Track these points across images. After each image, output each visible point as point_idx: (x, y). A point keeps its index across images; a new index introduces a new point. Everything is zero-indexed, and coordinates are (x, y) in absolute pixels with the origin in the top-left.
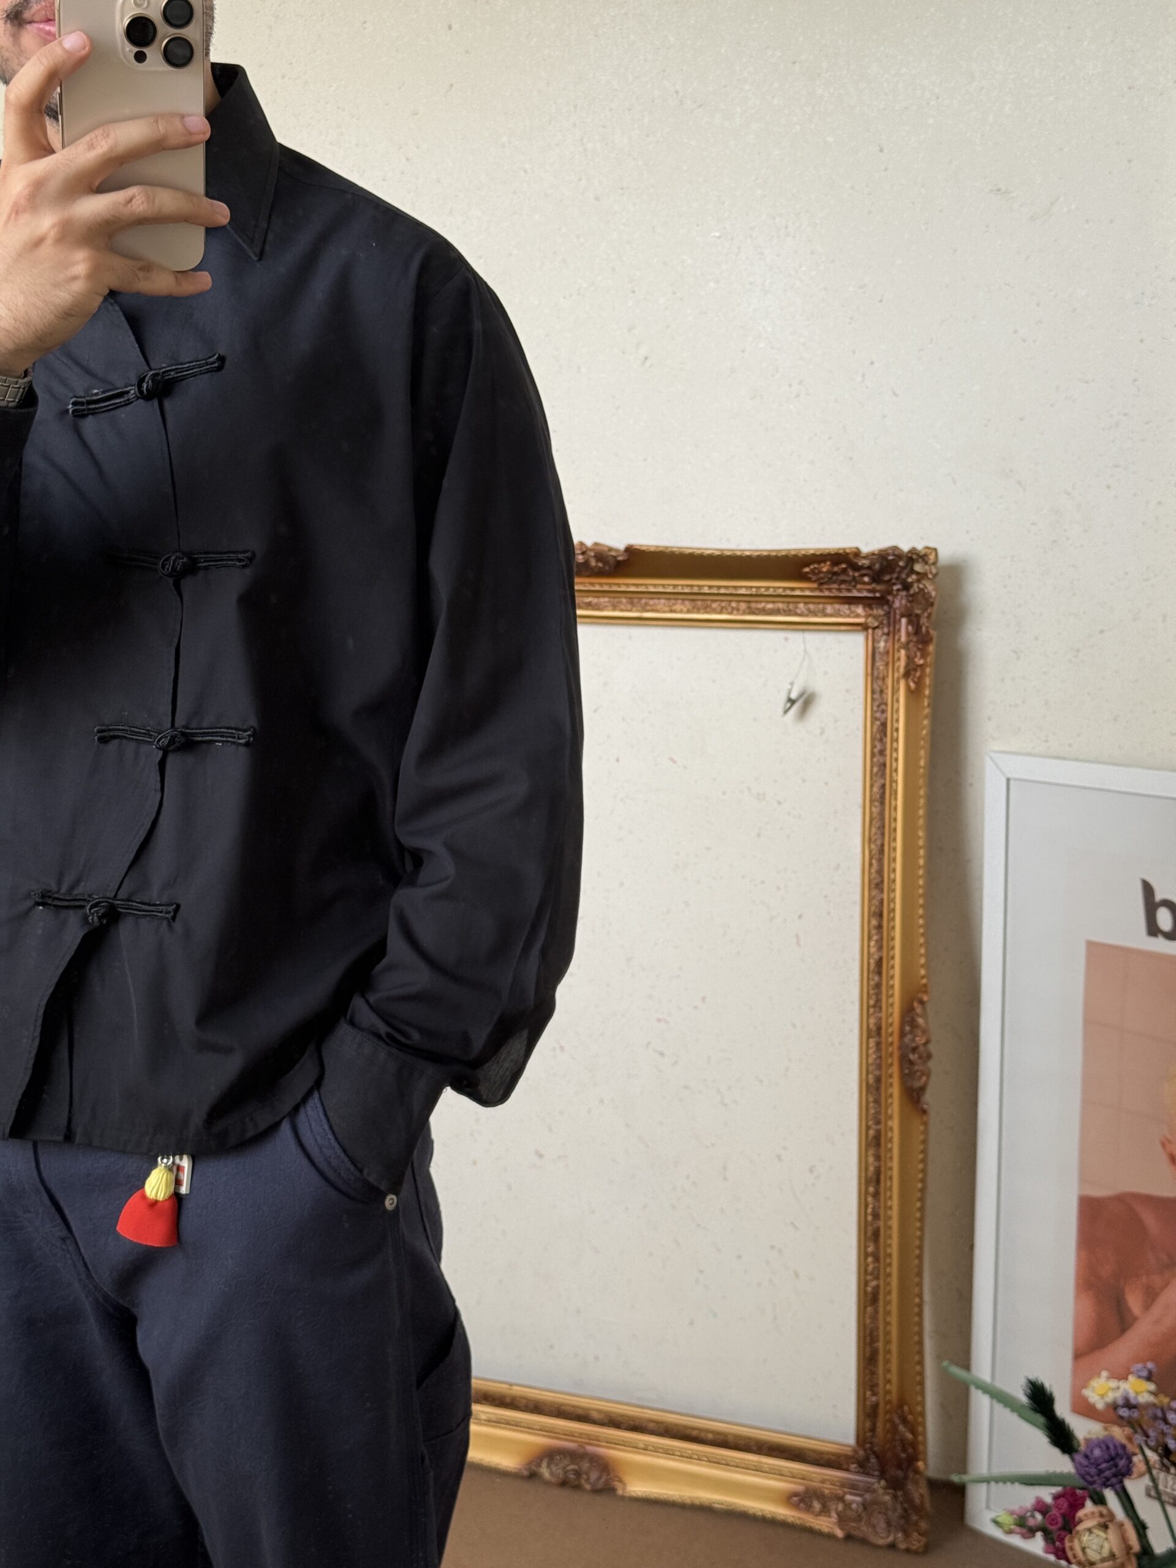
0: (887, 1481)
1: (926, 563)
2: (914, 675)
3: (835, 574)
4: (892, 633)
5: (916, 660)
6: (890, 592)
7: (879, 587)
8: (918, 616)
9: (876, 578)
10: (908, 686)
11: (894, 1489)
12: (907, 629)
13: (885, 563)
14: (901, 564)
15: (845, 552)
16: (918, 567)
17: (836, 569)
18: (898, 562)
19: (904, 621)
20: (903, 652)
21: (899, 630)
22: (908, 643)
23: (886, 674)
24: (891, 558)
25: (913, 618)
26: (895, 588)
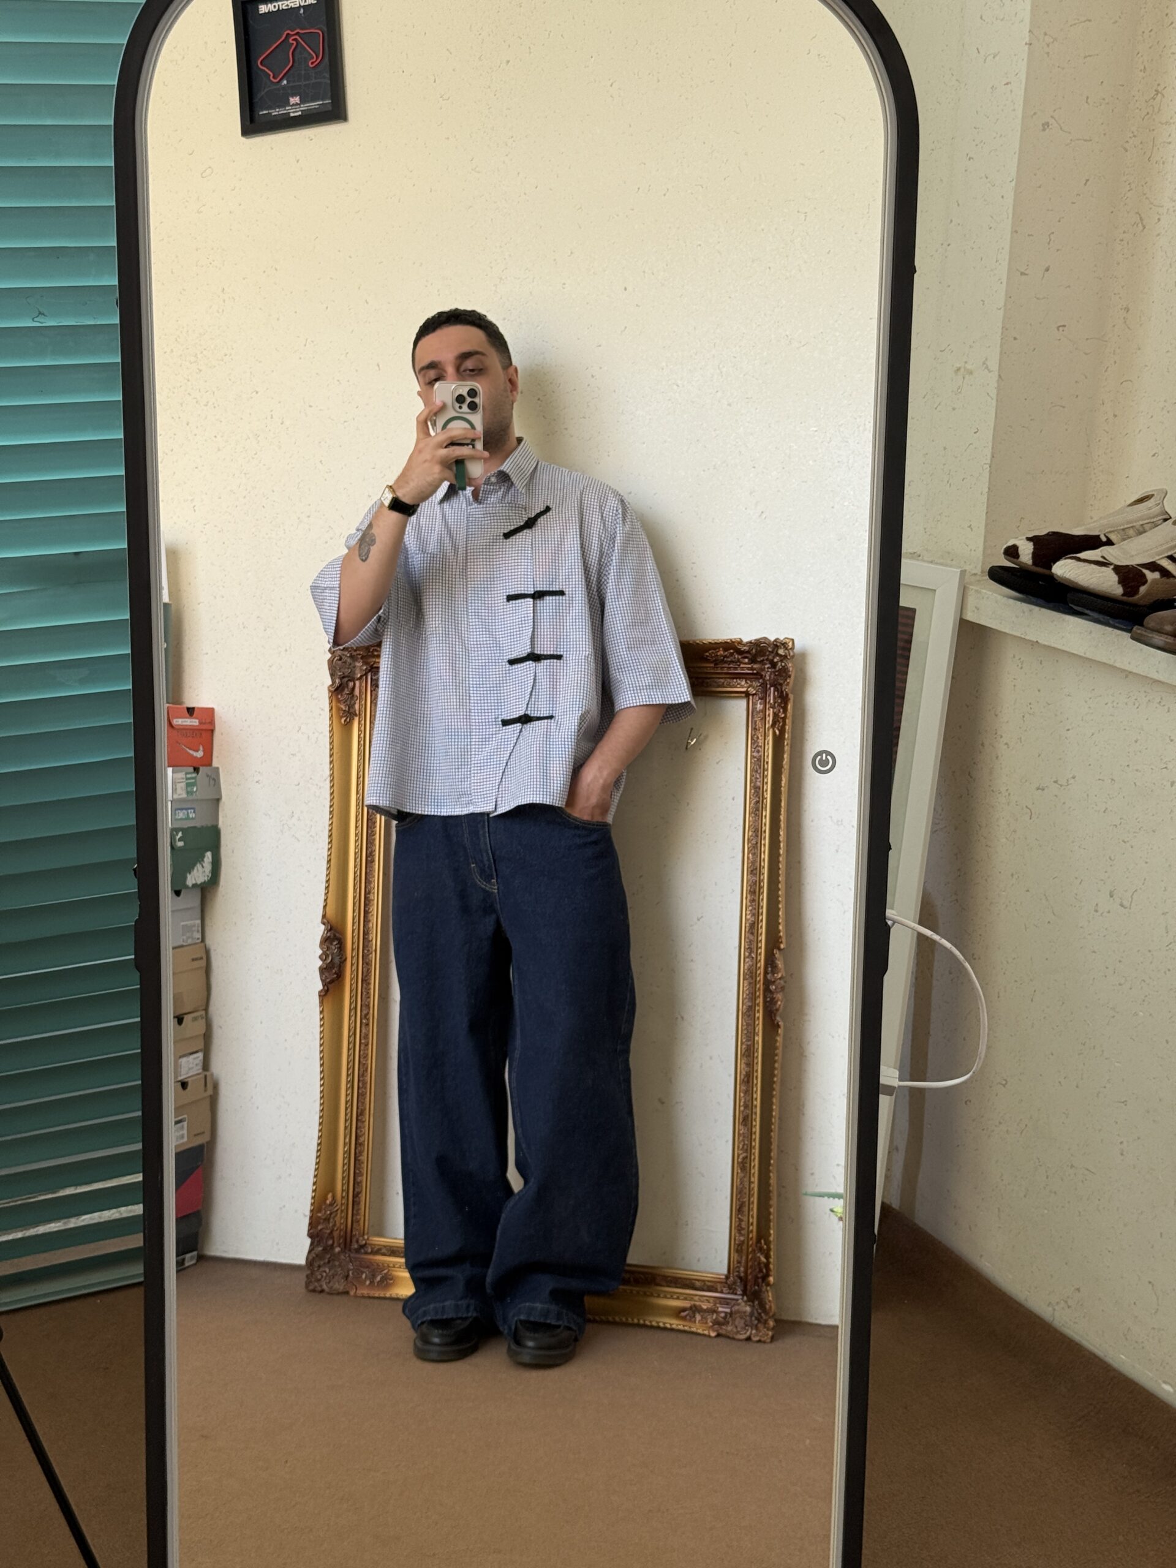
0: (747, 1297)
1: (786, 649)
2: (778, 725)
3: (725, 656)
4: (764, 699)
5: (780, 714)
6: (763, 670)
7: (755, 666)
8: (781, 685)
10: (774, 733)
11: (753, 1302)
12: (774, 694)
13: (759, 649)
14: (770, 649)
15: (732, 641)
16: (781, 652)
17: (726, 653)
18: (767, 648)
20: (771, 710)
22: (774, 704)
23: (760, 726)
24: (762, 645)
25: (779, 687)
26: (766, 666)
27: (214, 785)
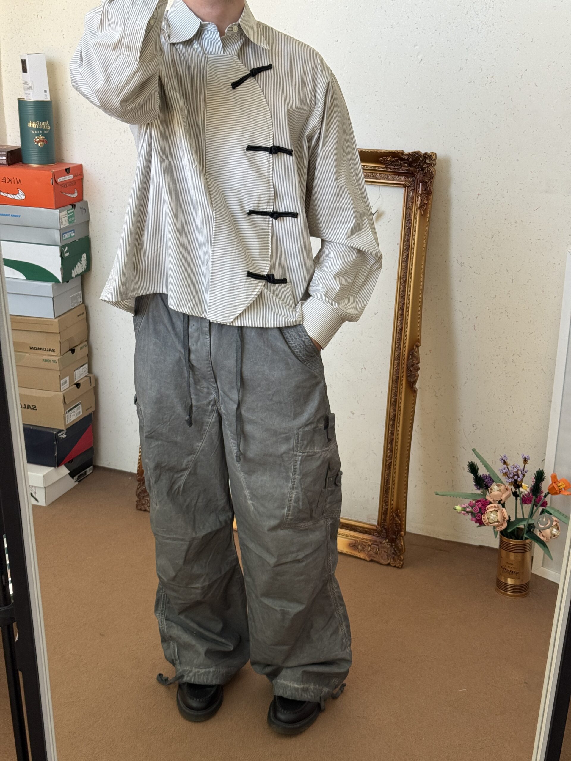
0: (388, 540)
1: (431, 160)
2: (424, 208)
3: (393, 161)
4: (416, 189)
5: (425, 201)
6: (416, 172)
7: (411, 169)
8: (426, 183)
9: (410, 165)
10: (420, 212)
11: (391, 543)
12: (422, 188)
13: (414, 158)
14: (421, 159)
15: (397, 152)
16: (428, 161)
17: (393, 159)
18: (420, 158)
19: (421, 184)
20: (419, 197)
21: (419, 188)
22: (422, 194)
23: (412, 207)
24: (416, 156)
25: (424, 183)
26: (418, 169)
27: (85, 213)
